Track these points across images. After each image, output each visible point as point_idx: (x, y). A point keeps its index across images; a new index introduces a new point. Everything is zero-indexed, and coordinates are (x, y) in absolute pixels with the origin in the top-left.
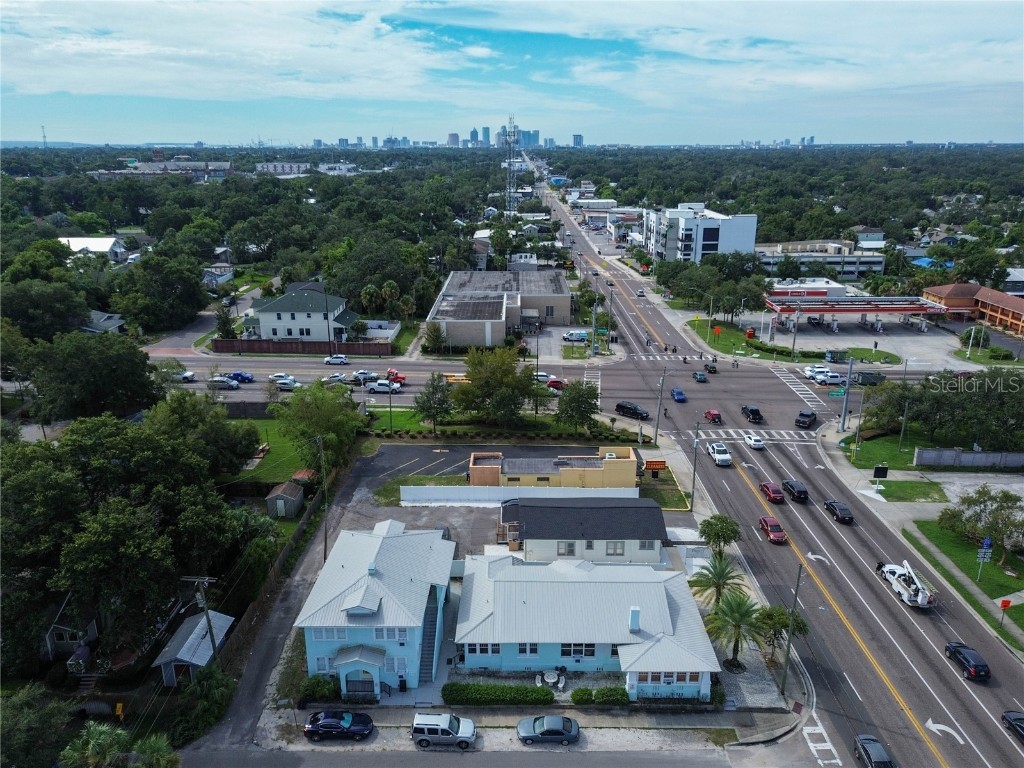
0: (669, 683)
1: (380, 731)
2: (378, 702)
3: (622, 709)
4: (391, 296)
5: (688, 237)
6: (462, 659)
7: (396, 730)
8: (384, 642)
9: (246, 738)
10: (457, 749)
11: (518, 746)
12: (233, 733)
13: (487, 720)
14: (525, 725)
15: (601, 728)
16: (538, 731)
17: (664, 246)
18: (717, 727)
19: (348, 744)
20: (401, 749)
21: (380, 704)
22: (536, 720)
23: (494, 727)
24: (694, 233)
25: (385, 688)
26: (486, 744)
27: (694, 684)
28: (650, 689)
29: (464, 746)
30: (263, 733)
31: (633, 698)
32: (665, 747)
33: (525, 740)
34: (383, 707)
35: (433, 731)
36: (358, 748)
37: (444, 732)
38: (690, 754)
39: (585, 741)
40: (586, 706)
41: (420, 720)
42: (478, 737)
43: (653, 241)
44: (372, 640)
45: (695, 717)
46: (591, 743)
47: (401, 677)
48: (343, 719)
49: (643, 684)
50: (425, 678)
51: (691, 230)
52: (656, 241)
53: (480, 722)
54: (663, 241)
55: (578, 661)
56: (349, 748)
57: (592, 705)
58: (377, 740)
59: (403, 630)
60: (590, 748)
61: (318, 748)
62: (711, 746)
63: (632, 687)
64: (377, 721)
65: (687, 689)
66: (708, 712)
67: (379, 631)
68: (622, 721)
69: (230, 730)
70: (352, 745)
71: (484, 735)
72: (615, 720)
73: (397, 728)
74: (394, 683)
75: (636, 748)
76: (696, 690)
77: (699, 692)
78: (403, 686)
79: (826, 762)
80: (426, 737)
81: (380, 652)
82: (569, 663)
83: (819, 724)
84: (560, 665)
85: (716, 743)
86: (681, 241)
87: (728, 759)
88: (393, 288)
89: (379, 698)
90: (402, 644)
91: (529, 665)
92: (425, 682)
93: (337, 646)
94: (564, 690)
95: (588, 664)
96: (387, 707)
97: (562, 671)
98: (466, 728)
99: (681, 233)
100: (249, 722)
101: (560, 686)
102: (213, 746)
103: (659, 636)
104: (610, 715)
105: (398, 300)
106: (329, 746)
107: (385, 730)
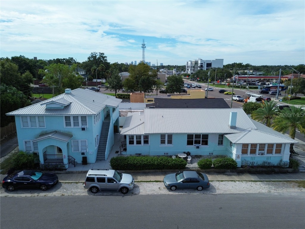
0: (262, 154)
1: (63, 185)
2: (66, 169)
3: (233, 172)
4: (102, 69)
5: (202, 66)
6: (125, 150)
7: (75, 184)
8: (72, 129)
10: (119, 194)
11: (166, 192)
13: (140, 178)
14: (170, 179)
15: (222, 181)
16: (180, 181)
17: (194, 70)
18: (301, 180)
19: (34, 193)
20: (76, 195)
21: (67, 170)
22: (176, 175)
23: (145, 182)
25: (72, 162)
26: (141, 191)
27: (278, 155)
28: (249, 158)
29: (125, 191)
31: (239, 165)
32: (272, 191)
33: (170, 188)
34: (69, 173)
35: (101, 180)
36: (42, 194)
38: (293, 194)
39: (213, 188)
40: (208, 170)
41: (91, 173)
42: (135, 187)
43: (189, 70)
44: (62, 126)
45: (283, 176)
46: (218, 189)
47: (83, 154)
48: (35, 175)
49: (245, 156)
50: (100, 157)
51: (202, 64)
52: (191, 70)
53: (137, 179)
54: (193, 68)
55: (198, 147)
56: (36, 194)
57: (212, 170)
58: (59, 190)
59: (84, 118)
60: (218, 192)
61: (10, 195)
63: (238, 157)
64: (63, 180)
65: (274, 159)
66: (289, 173)
67: (67, 118)
68: (235, 178)
70: (39, 193)
71: (140, 186)
72: (229, 177)
73: (77, 183)
74: (79, 159)
75: (251, 192)
76: (279, 159)
77: (281, 161)
78: (85, 161)
80: (96, 184)
81: (69, 135)
82: (192, 149)
84: (186, 151)
86: (199, 67)
88: (103, 66)
89: (67, 166)
90: (83, 129)
91: (166, 151)
92: (101, 160)
93: (39, 131)
94: (191, 162)
95: (204, 150)
96: (72, 173)
97: (188, 154)
99: (199, 65)
101: (189, 159)
103: (250, 129)
104: (225, 175)
105: (105, 72)
106: (20, 194)
107: (67, 184)
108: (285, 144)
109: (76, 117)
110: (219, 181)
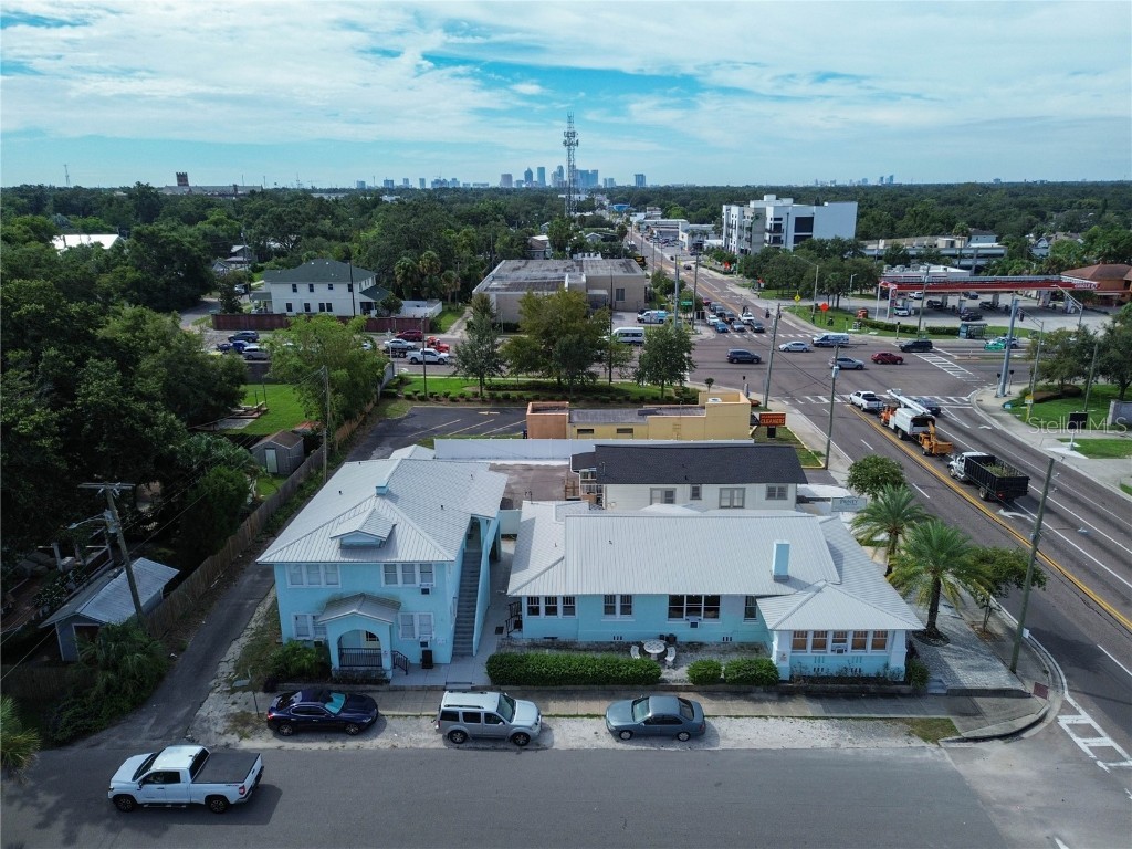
0: (840, 652)
1: (390, 721)
2: (388, 681)
3: (769, 692)
4: (431, 269)
5: (777, 228)
6: (518, 625)
7: (415, 721)
8: (399, 589)
9: (176, 731)
10: (511, 746)
11: (609, 742)
12: (157, 723)
13: (556, 707)
14: (618, 712)
15: (737, 717)
16: (640, 719)
17: (749, 240)
18: (922, 716)
19: (336, 739)
20: (421, 746)
21: (393, 684)
22: (634, 703)
23: (564, 716)
24: (784, 223)
25: (401, 664)
26: (556, 739)
27: (879, 653)
28: (810, 660)
29: (522, 740)
30: (205, 725)
31: (785, 675)
32: (844, 744)
33: (618, 733)
34: (395, 690)
35: (472, 717)
36: (352, 744)
37: (490, 717)
38: (886, 754)
39: (715, 735)
40: (711, 687)
41: (450, 700)
42: (544, 729)
43: (735, 238)
44: (378, 586)
45: (883, 703)
46: (725, 738)
47: (424, 644)
48: (331, 700)
49: (800, 654)
50: (461, 650)
51: (780, 219)
52: (739, 237)
53: (547, 709)
54: (746, 235)
55: (694, 625)
56: (338, 744)
57: (721, 686)
58: (384, 734)
59: (427, 568)
60: (723, 745)
61: (288, 745)
62: (917, 742)
63: (782, 657)
64: (386, 708)
65: (868, 662)
66: (903, 695)
67: (390, 569)
68: (770, 708)
69: (152, 721)
70: (343, 741)
71: (554, 726)
72: (758, 706)
73: (417, 717)
74: (415, 656)
75: (796, 745)
76: (883, 662)
77: (887, 666)
78: (428, 661)
79: (1112, 765)
80: (462, 725)
81: (393, 605)
82: (681, 628)
83: (1081, 711)
84: (666, 632)
85: (926, 739)
86: (770, 231)
87: (949, 759)
88: (432, 259)
89: (389, 675)
90: (425, 591)
91: (618, 631)
92: (463, 655)
93: (325, 596)
94: (675, 665)
95: (710, 630)
96: (402, 689)
97: (670, 640)
98: (525, 714)
99: (769, 223)
100: (185, 710)
101: (670, 659)
102: (120, 742)
103: (821, 584)
104: (746, 699)
105: (439, 275)
106: (306, 742)
107: (396, 719)
108: (894, 632)
109: (408, 567)
110: (730, 717)
